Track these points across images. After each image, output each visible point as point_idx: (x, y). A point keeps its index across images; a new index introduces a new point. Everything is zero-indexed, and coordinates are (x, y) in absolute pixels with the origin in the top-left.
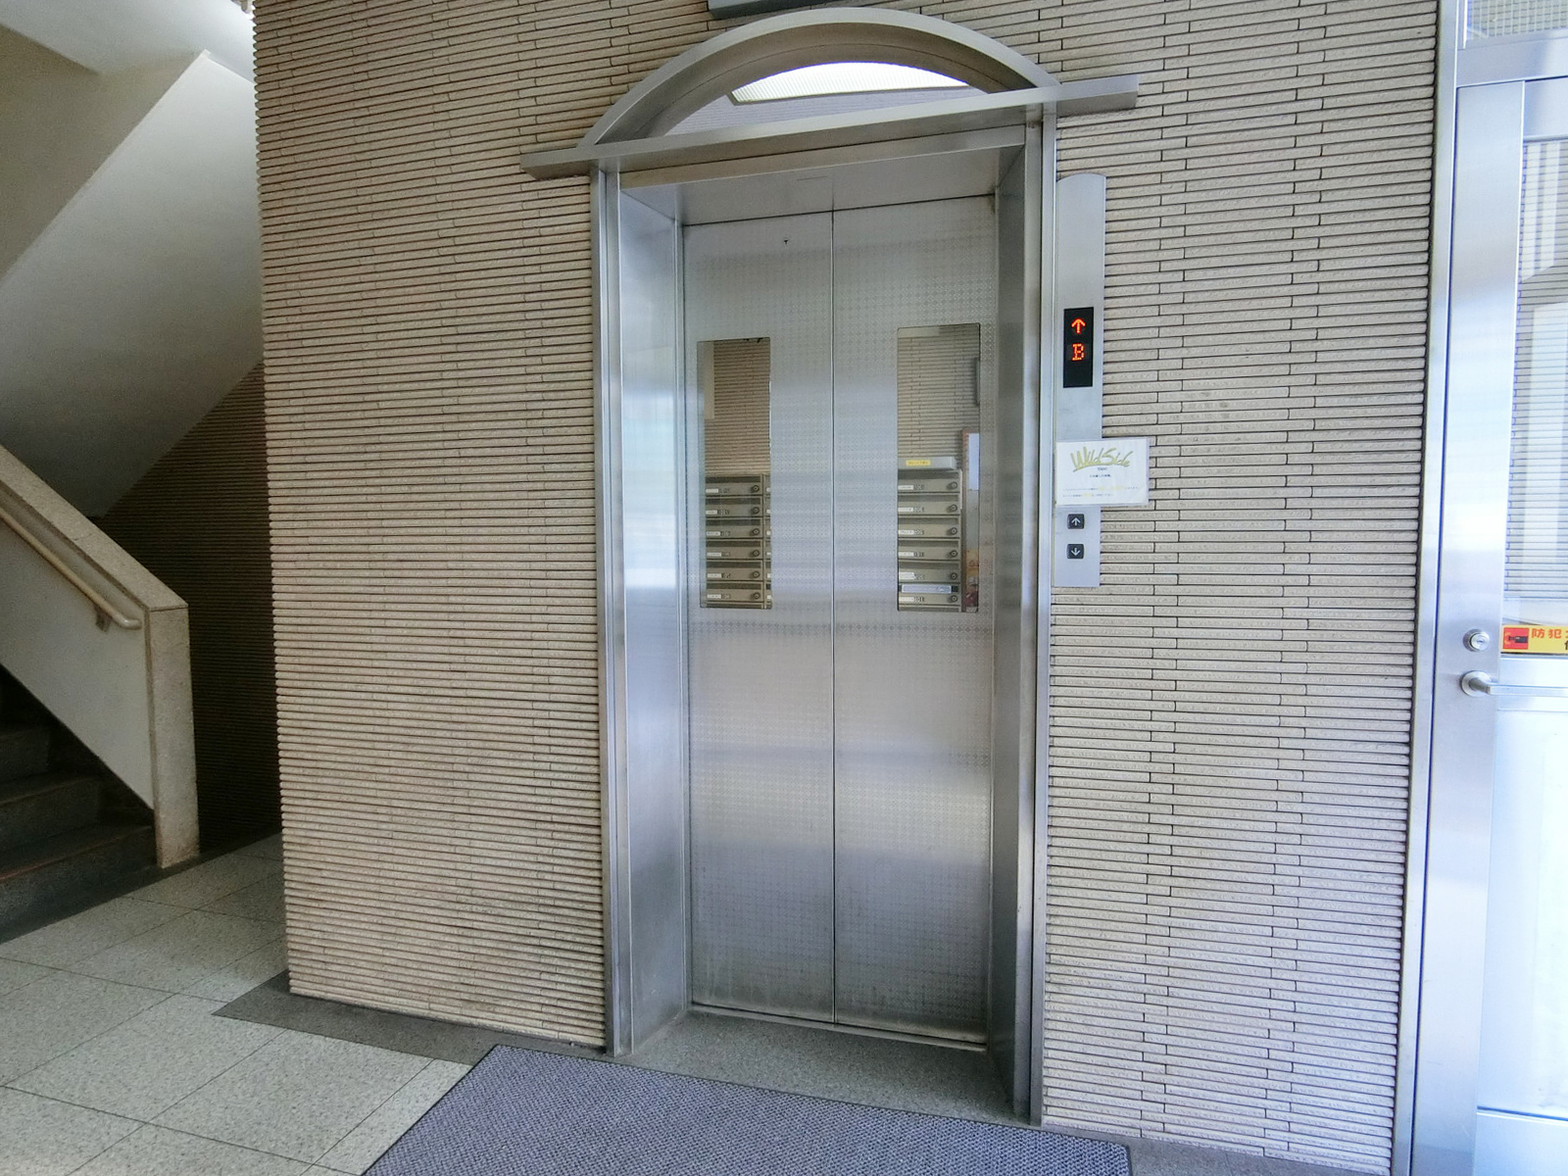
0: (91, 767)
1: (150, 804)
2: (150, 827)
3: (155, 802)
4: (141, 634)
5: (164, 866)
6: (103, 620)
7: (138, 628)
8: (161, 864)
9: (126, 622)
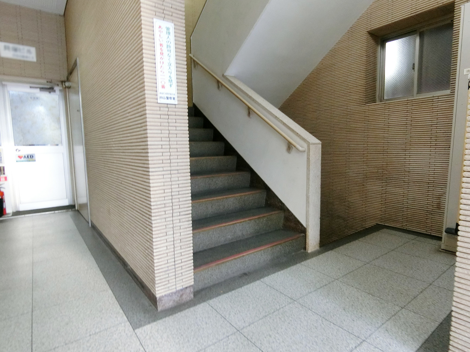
0: (280, 207)
1: (305, 225)
2: (303, 234)
3: (307, 225)
4: (305, 155)
5: (309, 251)
6: (290, 147)
7: (304, 151)
8: (308, 250)
9: (300, 149)
